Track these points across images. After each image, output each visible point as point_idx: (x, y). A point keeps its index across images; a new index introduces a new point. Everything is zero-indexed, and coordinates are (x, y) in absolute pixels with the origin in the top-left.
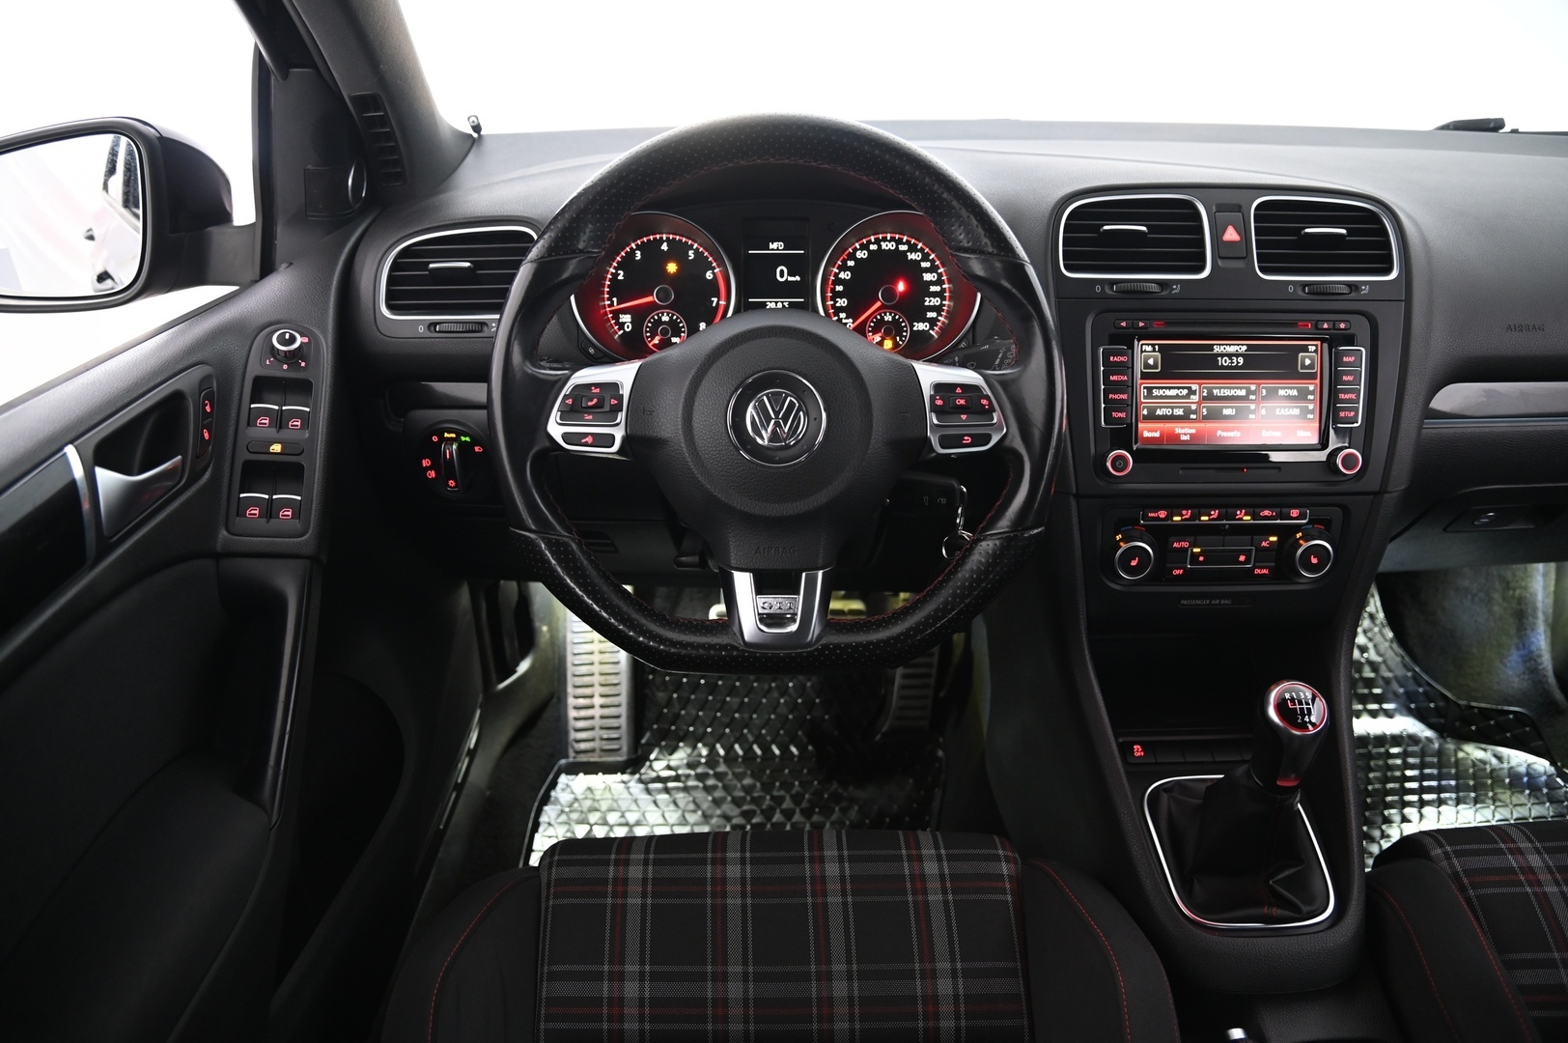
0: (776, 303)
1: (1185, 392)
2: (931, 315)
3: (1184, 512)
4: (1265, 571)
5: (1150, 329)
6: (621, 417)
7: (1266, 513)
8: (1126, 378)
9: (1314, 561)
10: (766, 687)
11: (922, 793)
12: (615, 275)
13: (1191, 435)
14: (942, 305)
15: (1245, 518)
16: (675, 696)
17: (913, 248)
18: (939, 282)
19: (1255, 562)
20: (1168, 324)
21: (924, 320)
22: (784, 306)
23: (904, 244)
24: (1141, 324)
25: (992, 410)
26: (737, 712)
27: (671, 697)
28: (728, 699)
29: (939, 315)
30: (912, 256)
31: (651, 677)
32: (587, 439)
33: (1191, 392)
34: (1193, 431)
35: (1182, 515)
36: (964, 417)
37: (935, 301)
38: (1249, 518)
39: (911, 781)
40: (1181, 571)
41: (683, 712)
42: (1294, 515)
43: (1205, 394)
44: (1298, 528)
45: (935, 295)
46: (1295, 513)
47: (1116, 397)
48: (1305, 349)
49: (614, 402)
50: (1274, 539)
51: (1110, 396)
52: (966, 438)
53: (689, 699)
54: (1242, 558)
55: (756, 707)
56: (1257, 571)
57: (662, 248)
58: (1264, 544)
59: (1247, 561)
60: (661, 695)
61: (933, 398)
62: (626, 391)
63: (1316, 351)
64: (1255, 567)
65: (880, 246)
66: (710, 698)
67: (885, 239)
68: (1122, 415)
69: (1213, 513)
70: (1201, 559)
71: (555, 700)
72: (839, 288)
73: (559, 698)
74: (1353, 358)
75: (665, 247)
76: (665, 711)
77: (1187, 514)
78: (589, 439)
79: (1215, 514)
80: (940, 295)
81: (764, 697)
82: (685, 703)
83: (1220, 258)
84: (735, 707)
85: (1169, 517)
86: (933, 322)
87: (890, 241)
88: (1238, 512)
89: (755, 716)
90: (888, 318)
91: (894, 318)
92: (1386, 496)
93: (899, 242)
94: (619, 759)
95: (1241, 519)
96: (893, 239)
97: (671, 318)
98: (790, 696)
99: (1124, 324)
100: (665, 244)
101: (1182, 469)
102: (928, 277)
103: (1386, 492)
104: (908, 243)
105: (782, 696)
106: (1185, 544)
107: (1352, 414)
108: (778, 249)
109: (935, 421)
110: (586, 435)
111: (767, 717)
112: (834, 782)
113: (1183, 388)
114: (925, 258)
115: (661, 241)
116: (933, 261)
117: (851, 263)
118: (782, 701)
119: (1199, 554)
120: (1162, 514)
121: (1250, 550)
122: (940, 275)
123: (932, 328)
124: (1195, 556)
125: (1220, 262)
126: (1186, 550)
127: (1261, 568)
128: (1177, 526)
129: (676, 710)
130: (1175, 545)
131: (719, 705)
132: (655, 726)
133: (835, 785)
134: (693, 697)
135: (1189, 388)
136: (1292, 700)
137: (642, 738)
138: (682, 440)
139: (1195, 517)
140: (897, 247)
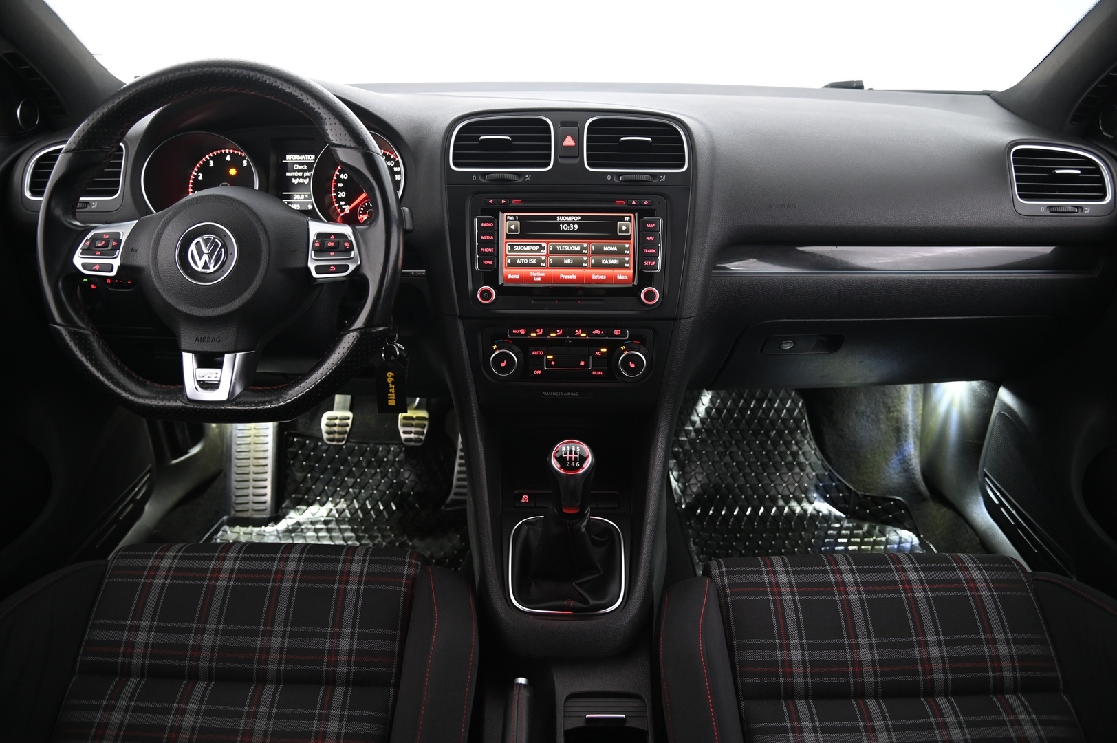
0: (300, 195)
1: (537, 248)
3: (538, 330)
4: (600, 373)
5: (511, 205)
6: (119, 252)
7: (597, 332)
8: (492, 237)
9: (632, 366)
10: (373, 471)
11: (464, 544)
12: (197, 177)
13: (541, 277)
15: (582, 335)
16: (309, 475)
17: (389, 158)
19: (592, 366)
20: (524, 200)
22: (305, 197)
24: (503, 201)
25: (352, 249)
26: (351, 487)
27: (306, 476)
28: (346, 479)
30: (388, 163)
31: (292, 462)
32: (96, 267)
33: (541, 248)
34: (543, 275)
35: (537, 332)
36: (332, 254)
38: (584, 335)
39: (458, 536)
40: (540, 372)
41: (314, 487)
42: (617, 334)
43: (551, 249)
44: (621, 343)
46: (617, 332)
47: (485, 250)
48: (622, 219)
49: (115, 243)
50: (604, 350)
51: (482, 250)
52: (332, 267)
53: (319, 478)
54: (582, 363)
55: (363, 486)
56: (594, 373)
57: (227, 159)
58: (597, 353)
59: (587, 365)
60: (299, 475)
61: (314, 242)
62: (124, 238)
63: (630, 221)
64: (593, 370)
66: (334, 478)
68: (490, 263)
69: (558, 331)
70: (553, 363)
71: (222, 475)
72: (340, 185)
73: (225, 474)
74: (654, 225)
76: (301, 485)
77: (540, 332)
78: (97, 267)
79: (560, 332)
81: (371, 478)
82: (315, 480)
83: (560, 157)
84: (350, 485)
85: (528, 334)
88: (577, 331)
89: (363, 491)
92: (682, 321)
94: (265, 516)
95: (579, 336)
98: (388, 478)
99: (491, 201)
100: (228, 156)
101: (534, 300)
103: (681, 319)
104: (385, 155)
105: (383, 478)
106: (541, 353)
107: (654, 263)
109: (313, 257)
110: (95, 264)
111: (371, 492)
112: (406, 535)
113: (536, 245)
114: (397, 164)
115: (226, 154)
118: (383, 481)
119: (551, 360)
120: (523, 331)
121: (588, 358)
124: (549, 361)
125: (559, 159)
126: (541, 357)
127: (597, 370)
128: (533, 340)
129: (308, 486)
130: (534, 353)
131: (338, 483)
132: (294, 496)
133: (405, 538)
134: (322, 477)
135: (540, 245)
137: (282, 503)
138: (151, 268)
139: (546, 333)
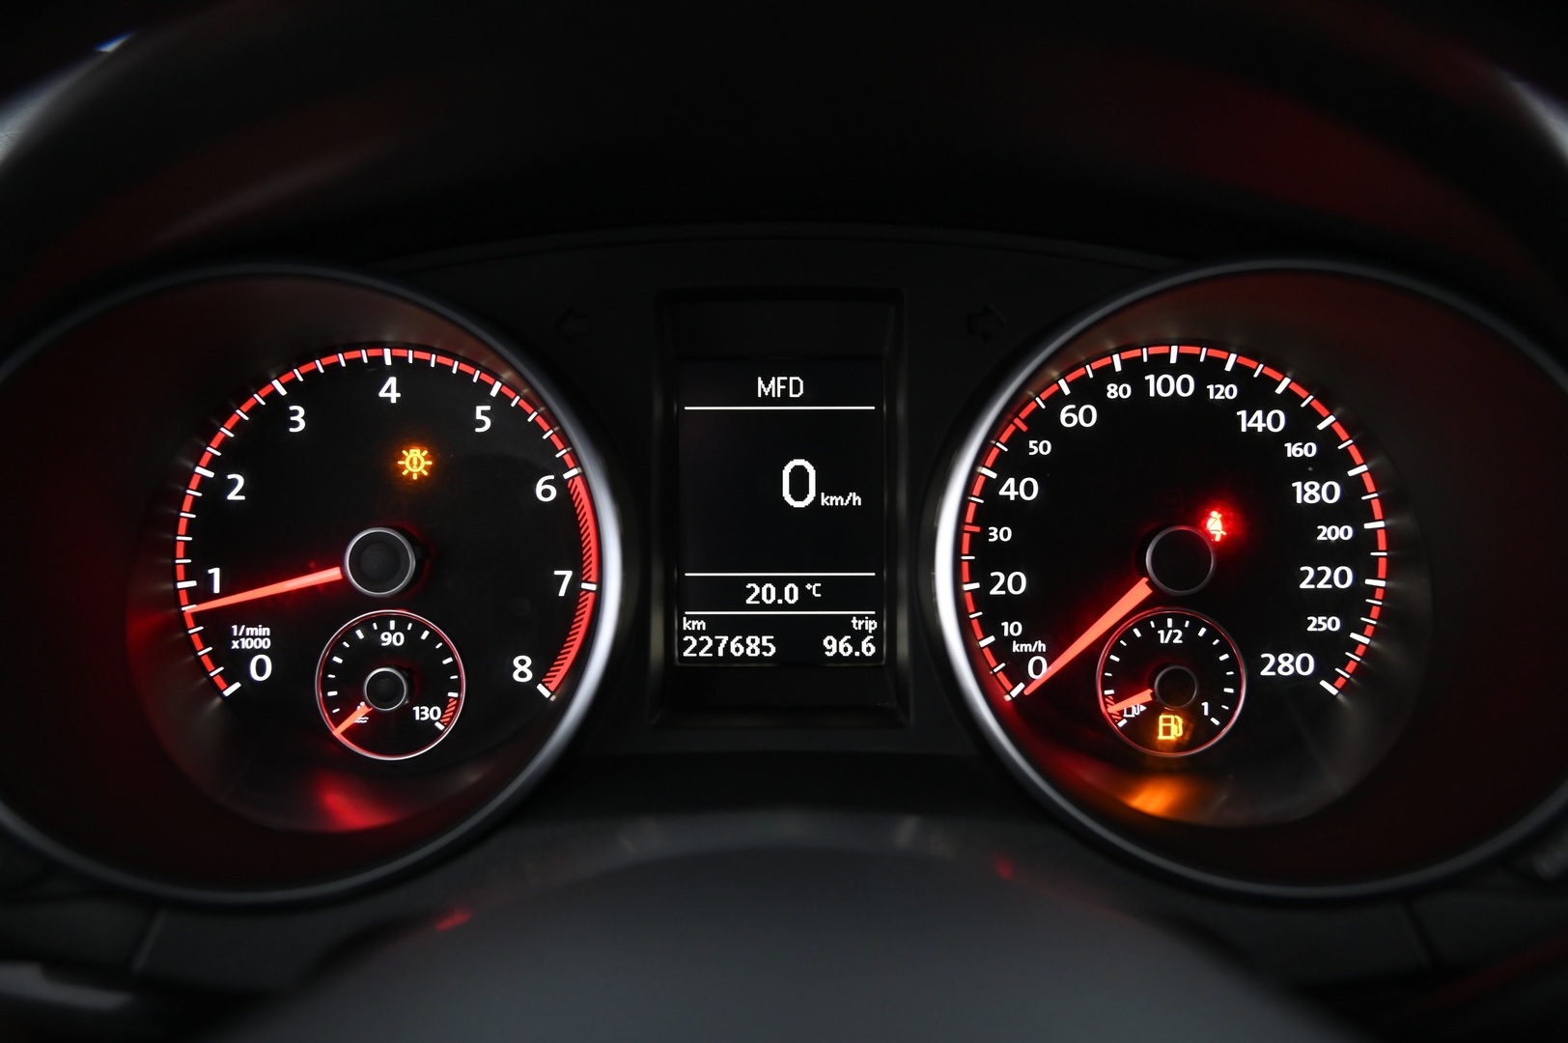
0: (780, 584)
2: (1323, 624)
12: (216, 489)
14: (1360, 591)
17: (1257, 395)
18: (1350, 509)
21: (1299, 641)
22: (804, 594)
23: (1226, 379)
29: (1352, 624)
30: (1256, 421)
37: (1338, 577)
45: (1334, 554)
57: (382, 395)
65: (1141, 387)
67: (1159, 365)
72: (1000, 534)
75: (390, 390)
80: (1355, 553)
86: (1330, 651)
87: (1176, 372)
90: (1170, 635)
93: (1211, 372)
96: (1187, 363)
97: (412, 637)
100: (392, 381)
102: (1309, 493)
104: (1240, 375)
108: (785, 399)
114: (1301, 426)
115: (378, 372)
116: (1328, 439)
117: (1041, 448)
122: (1354, 487)
123: (1325, 671)
140: (1200, 390)
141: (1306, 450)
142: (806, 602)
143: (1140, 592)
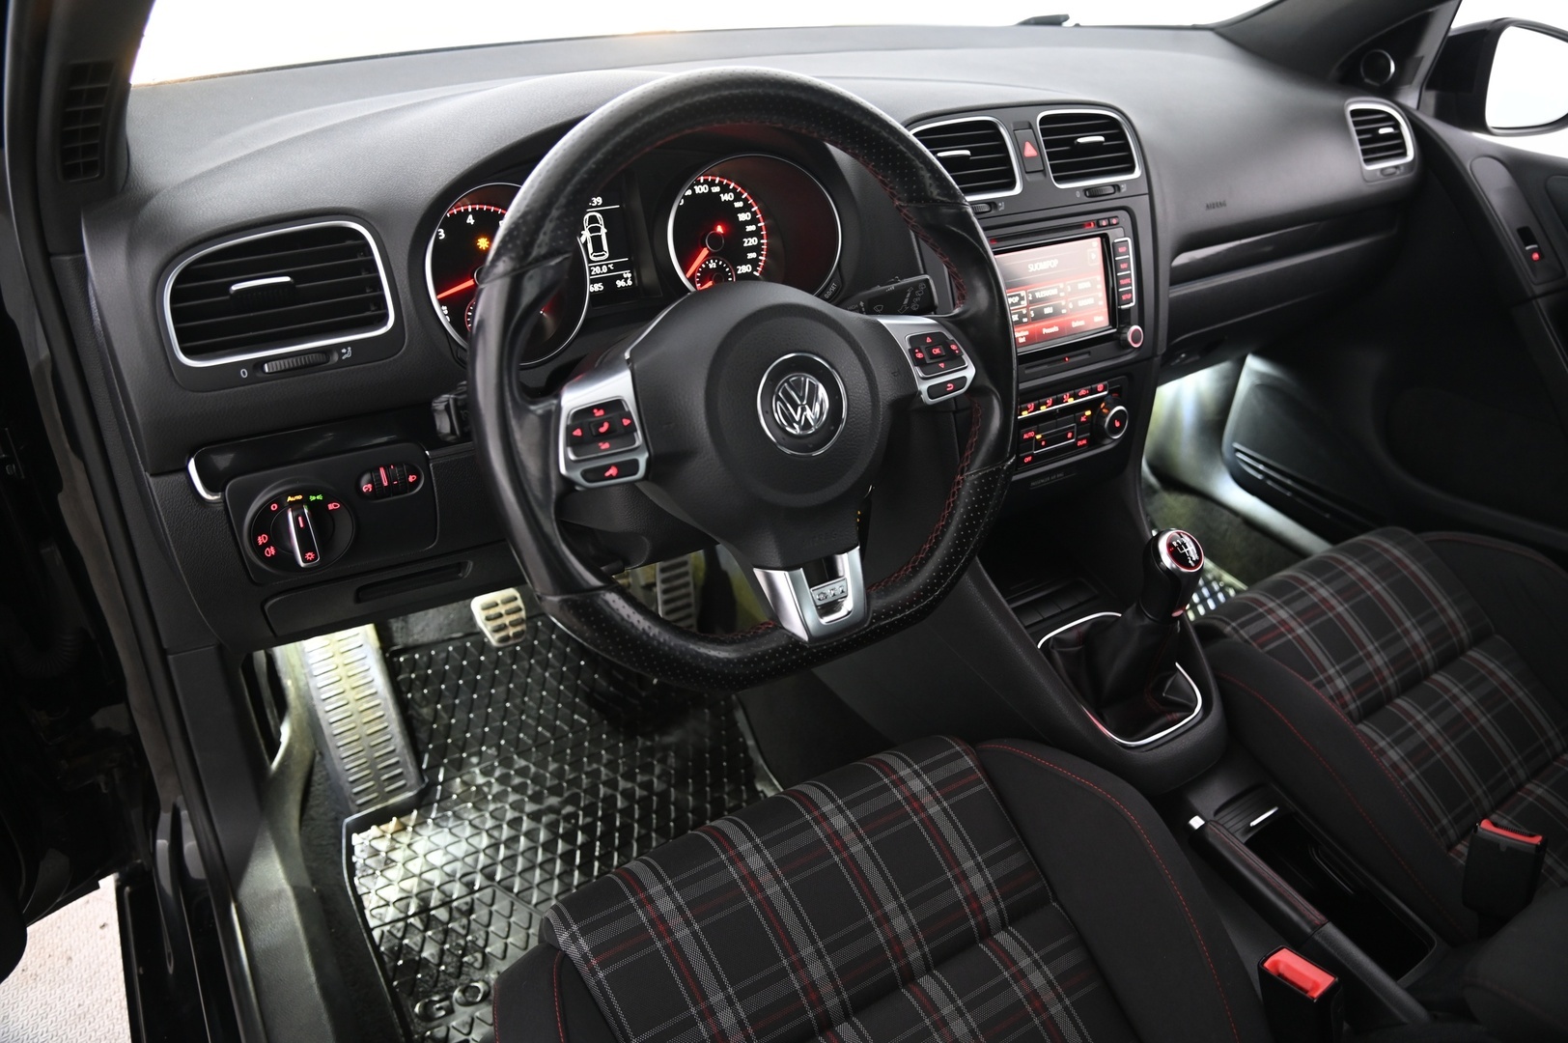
0: (601, 267)
1: (1016, 299)
2: (752, 255)
3: (1029, 406)
4: (1084, 442)
6: (638, 438)
7: (1082, 392)
9: (1117, 424)
10: (527, 666)
11: (723, 718)
13: (1026, 337)
14: (760, 245)
15: (1069, 400)
16: (439, 706)
17: (725, 189)
18: (754, 221)
19: (1077, 436)
20: (999, 239)
21: (746, 262)
22: (608, 268)
23: (716, 185)
26: (506, 701)
27: (436, 710)
28: (493, 691)
29: (759, 254)
30: (726, 197)
31: (409, 695)
32: (611, 471)
33: (1022, 299)
34: (1027, 333)
35: (1027, 410)
37: (753, 241)
38: (1072, 399)
39: (706, 711)
40: (1030, 458)
41: (453, 721)
42: (1100, 389)
43: (1030, 298)
44: (1103, 399)
45: (751, 234)
46: (1100, 387)
49: (624, 422)
50: (1088, 413)
52: (948, 386)
53: (454, 705)
54: (1070, 435)
55: (525, 690)
56: (1080, 443)
57: (468, 221)
58: (1082, 419)
59: (1073, 437)
60: (425, 711)
61: (912, 352)
62: (631, 406)
64: (1078, 440)
65: (693, 191)
66: (475, 696)
67: (698, 183)
70: (1043, 443)
71: (318, 758)
73: (321, 754)
74: (1125, 248)
75: (470, 220)
76: (435, 726)
77: (1032, 407)
78: (613, 471)
79: (1049, 402)
80: (756, 234)
81: (528, 676)
82: (451, 710)
83: (1027, 173)
84: (504, 696)
86: (754, 263)
87: (702, 184)
88: (1065, 397)
89: (526, 699)
90: (713, 265)
91: (717, 264)
93: (712, 184)
94: (410, 794)
95: (1067, 402)
96: (706, 182)
98: (553, 667)
100: (470, 217)
101: (1026, 368)
102: (743, 217)
104: (720, 184)
105: (545, 670)
106: (1032, 434)
107: (1129, 296)
109: (921, 374)
110: (608, 467)
111: (538, 695)
112: (638, 737)
113: (1015, 296)
114: (738, 198)
115: (466, 213)
116: (745, 201)
118: (547, 674)
119: (1041, 440)
121: (1073, 427)
122: (754, 214)
123: (754, 269)
124: (1038, 442)
125: (1027, 177)
126: (1032, 438)
127: (1081, 439)
128: (1025, 419)
129: (446, 721)
130: (1025, 436)
131: (486, 701)
132: (431, 746)
133: (640, 741)
134: (457, 701)
135: (1019, 295)
136: (1180, 546)
137: (422, 764)
139: (1037, 408)
140: (710, 190)
141: (739, 205)
142: (609, 271)
143: (705, 252)
